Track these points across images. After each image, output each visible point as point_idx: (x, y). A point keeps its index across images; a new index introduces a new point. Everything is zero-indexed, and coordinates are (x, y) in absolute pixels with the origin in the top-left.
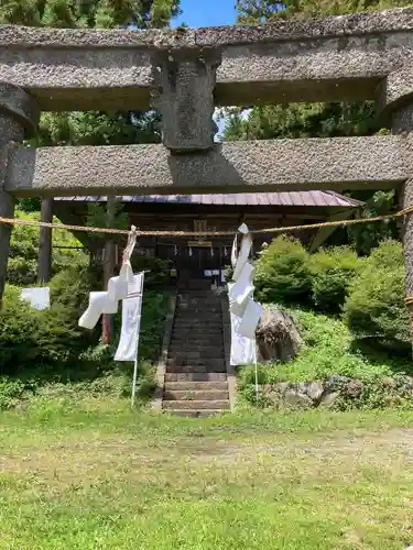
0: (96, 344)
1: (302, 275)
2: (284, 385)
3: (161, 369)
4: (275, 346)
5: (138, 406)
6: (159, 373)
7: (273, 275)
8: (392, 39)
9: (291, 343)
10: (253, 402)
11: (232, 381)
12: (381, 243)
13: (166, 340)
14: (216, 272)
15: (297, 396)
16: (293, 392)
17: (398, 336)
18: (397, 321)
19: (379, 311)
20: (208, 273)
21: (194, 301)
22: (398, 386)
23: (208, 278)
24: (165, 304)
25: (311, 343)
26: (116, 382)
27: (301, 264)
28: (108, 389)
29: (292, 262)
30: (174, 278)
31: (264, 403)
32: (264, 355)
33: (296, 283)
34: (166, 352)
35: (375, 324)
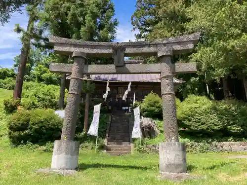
0: (82, 131)
1: (159, 107)
2: (151, 145)
3: (106, 140)
4: (148, 132)
5: (98, 152)
6: (105, 142)
7: (148, 107)
8: (159, 45)
9: (154, 132)
10: (140, 151)
11: (132, 145)
12: (189, 96)
13: (108, 131)
14: (127, 108)
15: (155, 150)
16: (154, 148)
17: (192, 128)
18: (191, 122)
19: (184, 119)
20: (124, 108)
21: (118, 118)
22: (192, 146)
23: (124, 110)
24: (107, 118)
25: (162, 132)
26: (90, 144)
27: (158, 103)
28: (86, 147)
29: (155, 102)
30: (110, 110)
31: (143, 152)
32: (144, 136)
33: (157, 110)
34: (107, 135)
35: (183, 123)
